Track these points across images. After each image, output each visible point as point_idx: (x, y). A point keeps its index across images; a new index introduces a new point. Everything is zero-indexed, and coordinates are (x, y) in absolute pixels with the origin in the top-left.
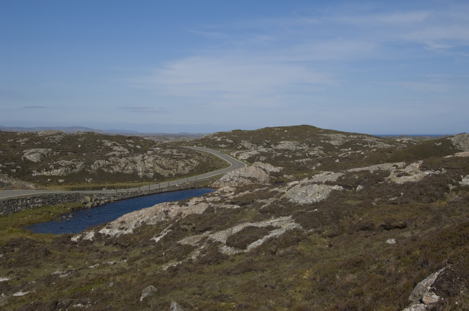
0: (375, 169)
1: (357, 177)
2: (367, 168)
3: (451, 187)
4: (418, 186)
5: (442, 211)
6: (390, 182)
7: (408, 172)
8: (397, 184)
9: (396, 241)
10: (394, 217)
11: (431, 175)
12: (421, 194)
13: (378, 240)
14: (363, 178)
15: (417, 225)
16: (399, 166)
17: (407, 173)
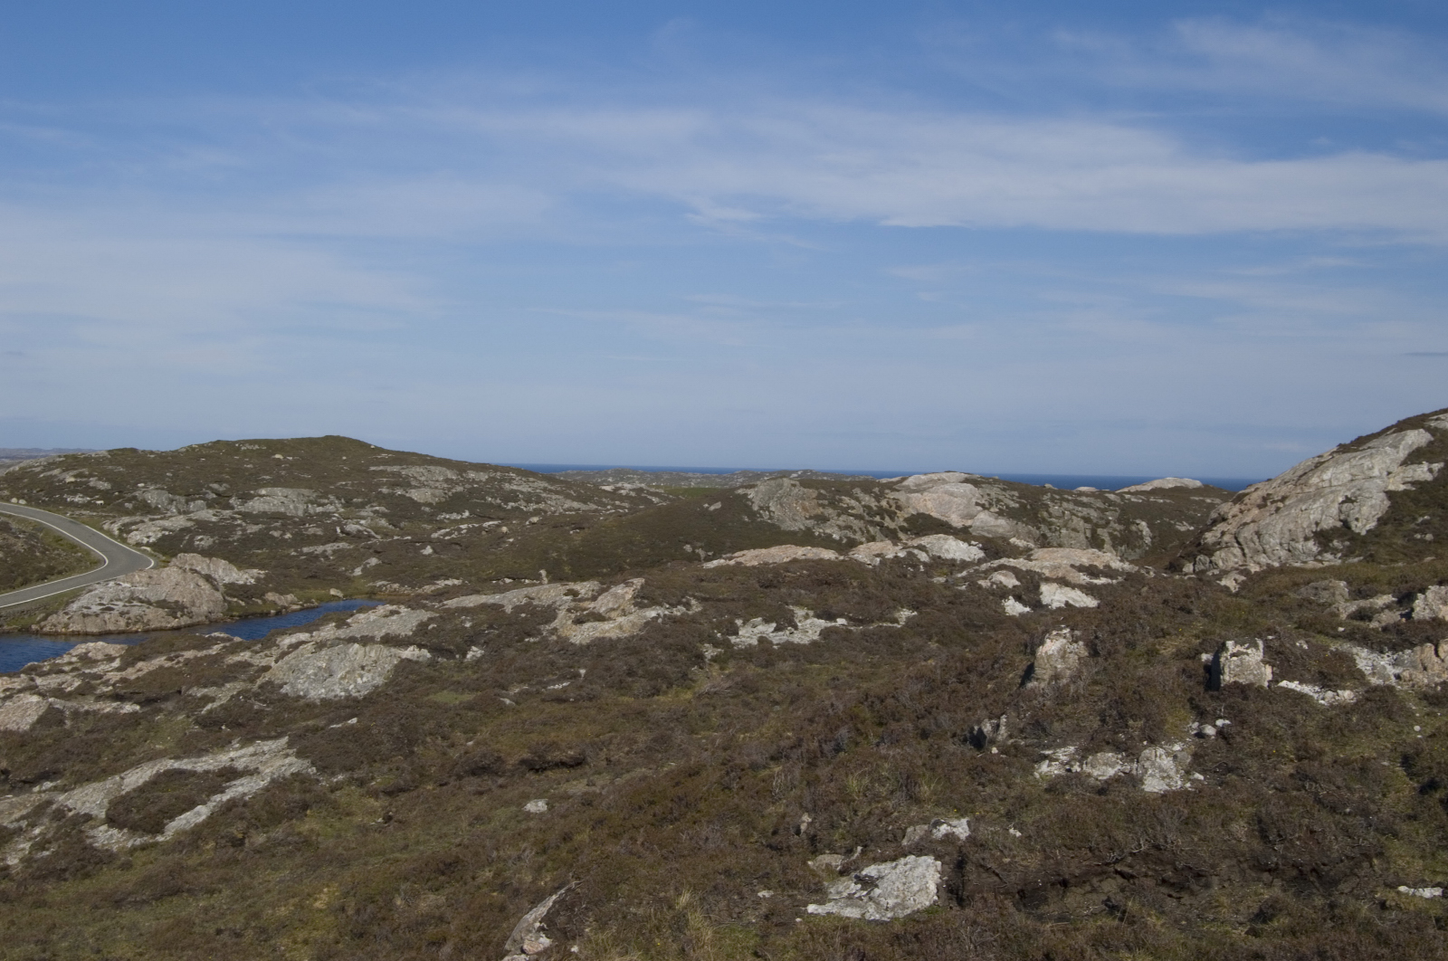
0: (518, 599)
1: (468, 625)
2: (496, 598)
3: (709, 652)
4: (624, 649)
5: (677, 719)
6: (554, 638)
7: (602, 610)
8: (572, 644)
9: (547, 804)
10: (555, 739)
11: (660, 620)
12: (631, 673)
13: (507, 804)
14: (486, 625)
15: (612, 759)
16: (583, 591)
17: (600, 615)
